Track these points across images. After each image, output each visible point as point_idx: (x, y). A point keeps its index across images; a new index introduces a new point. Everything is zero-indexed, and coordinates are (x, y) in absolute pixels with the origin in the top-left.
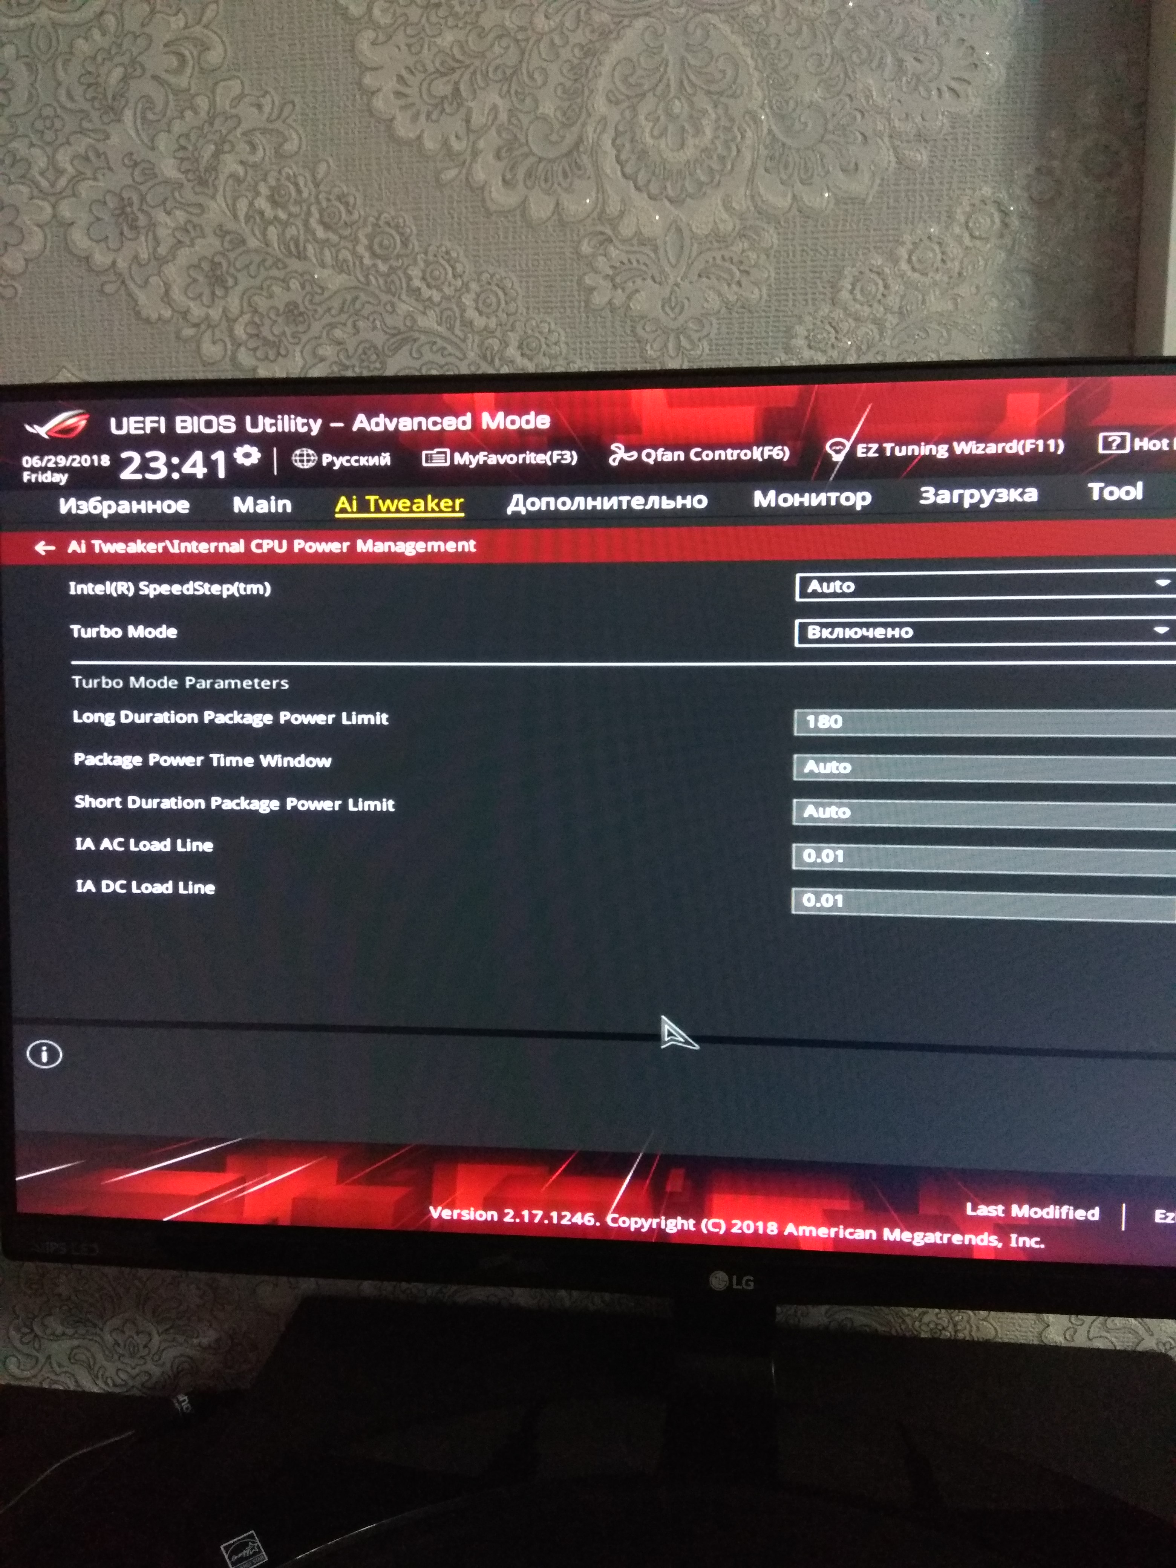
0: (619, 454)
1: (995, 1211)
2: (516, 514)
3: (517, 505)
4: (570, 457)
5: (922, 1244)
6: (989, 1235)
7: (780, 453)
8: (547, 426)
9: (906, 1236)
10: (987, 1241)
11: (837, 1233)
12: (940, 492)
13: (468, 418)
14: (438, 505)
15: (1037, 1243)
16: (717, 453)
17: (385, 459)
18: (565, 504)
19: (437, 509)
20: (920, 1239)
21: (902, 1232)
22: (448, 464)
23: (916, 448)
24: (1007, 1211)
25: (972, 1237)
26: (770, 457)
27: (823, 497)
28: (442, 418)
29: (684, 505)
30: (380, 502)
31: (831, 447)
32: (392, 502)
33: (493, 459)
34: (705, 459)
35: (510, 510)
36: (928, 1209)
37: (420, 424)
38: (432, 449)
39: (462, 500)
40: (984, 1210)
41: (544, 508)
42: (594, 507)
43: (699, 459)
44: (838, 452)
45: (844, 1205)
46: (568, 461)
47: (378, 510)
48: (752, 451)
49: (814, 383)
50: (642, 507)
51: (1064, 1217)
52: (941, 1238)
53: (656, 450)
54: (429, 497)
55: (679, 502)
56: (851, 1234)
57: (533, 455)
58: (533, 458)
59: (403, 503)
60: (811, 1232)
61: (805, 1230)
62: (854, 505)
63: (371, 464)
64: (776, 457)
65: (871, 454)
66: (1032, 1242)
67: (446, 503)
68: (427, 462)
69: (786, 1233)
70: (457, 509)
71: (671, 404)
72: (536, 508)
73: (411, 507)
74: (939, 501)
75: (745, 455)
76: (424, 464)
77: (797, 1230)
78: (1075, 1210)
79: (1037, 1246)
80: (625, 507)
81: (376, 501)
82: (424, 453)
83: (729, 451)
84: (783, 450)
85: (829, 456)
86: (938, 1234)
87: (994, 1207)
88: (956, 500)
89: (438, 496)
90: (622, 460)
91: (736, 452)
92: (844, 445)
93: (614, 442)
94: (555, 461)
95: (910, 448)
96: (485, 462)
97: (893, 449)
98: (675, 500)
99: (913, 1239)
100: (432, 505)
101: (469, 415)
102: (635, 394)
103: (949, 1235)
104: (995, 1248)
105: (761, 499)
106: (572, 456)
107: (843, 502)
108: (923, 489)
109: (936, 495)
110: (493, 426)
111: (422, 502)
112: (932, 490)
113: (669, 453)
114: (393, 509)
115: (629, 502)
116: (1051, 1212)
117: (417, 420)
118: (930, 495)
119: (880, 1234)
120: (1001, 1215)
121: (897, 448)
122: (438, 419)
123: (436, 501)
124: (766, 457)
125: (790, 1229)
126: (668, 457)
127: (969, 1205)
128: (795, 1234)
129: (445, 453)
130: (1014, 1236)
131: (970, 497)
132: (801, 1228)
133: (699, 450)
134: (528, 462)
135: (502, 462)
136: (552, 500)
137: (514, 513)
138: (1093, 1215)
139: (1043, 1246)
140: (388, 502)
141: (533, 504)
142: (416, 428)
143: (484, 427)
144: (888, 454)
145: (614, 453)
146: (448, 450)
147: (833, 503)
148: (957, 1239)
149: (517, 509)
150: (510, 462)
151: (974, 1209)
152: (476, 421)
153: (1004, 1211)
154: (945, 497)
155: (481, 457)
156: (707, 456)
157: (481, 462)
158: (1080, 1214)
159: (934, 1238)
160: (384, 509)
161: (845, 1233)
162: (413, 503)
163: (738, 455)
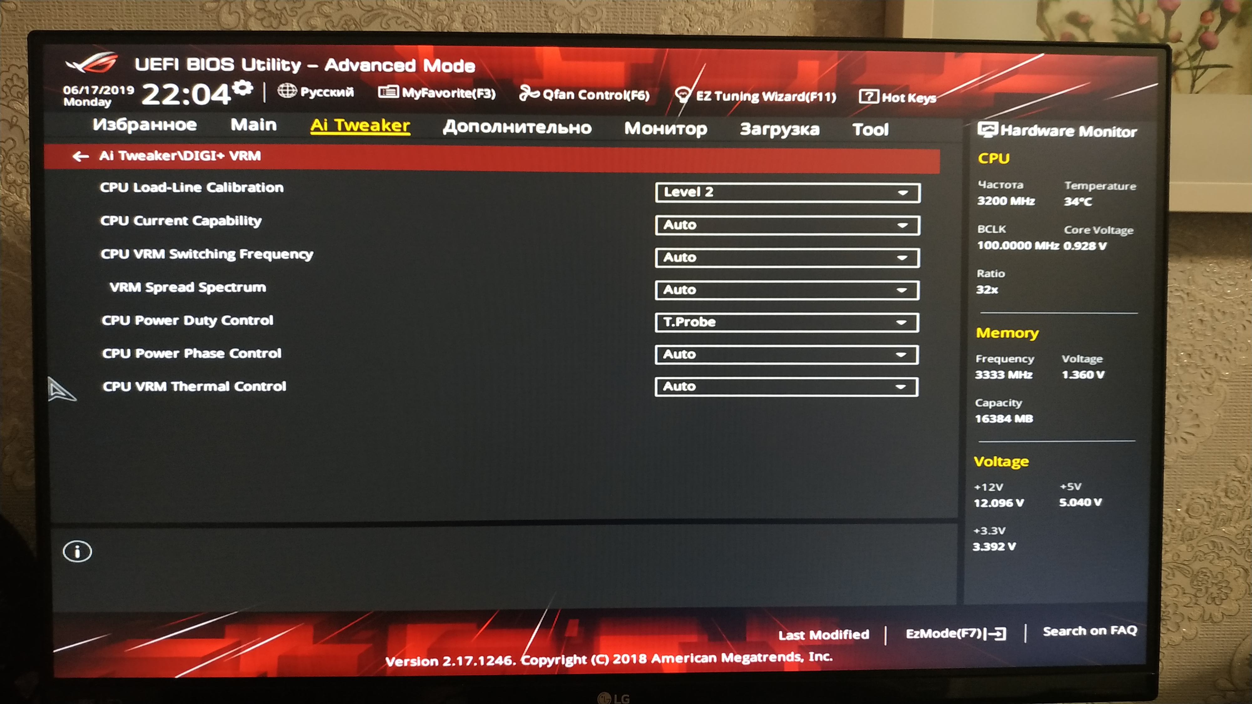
0: (527, 93)
1: (799, 636)
2: (450, 134)
3: (451, 127)
4: (490, 94)
5: (749, 663)
6: (795, 654)
7: (642, 96)
8: (473, 71)
9: (738, 658)
10: (793, 658)
11: (689, 659)
12: (754, 127)
13: (413, 63)
14: (390, 126)
15: (827, 657)
16: (598, 94)
17: (350, 92)
18: (486, 128)
19: (389, 130)
20: (747, 660)
21: (734, 655)
22: (398, 97)
23: (737, 95)
24: (807, 636)
25: (783, 656)
26: (636, 98)
27: (673, 127)
28: (393, 63)
29: (575, 132)
30: (346, 123)
31: (679, 92)
32: (355, 124)
33: (432, 94)
34: (590, 98)
35: (445, 131)
36: (753, 637)
37: (376, 67)
38: (386, 85)
39: (409, 123)
40: (791, 636)
41: (471, 130)
42: (509, 131)
43: (585, 98)
44: (684, 96)
45: (693, 638)
46: (489, 97)
47: (344, 129)
48: (623, 93)
49: (667, 48)
50: (543, 132)
51: (845, 638)
52: (762, 658)
53: (554, 91)
54: (384, 120)
55: (572, 128)
56: (699, 659)
57: (462, 91)
58: (462, 94)
59: (364, 125)
60: (670, 660)
61: (667, 658)
62: (695, 134)
63: (339, 95)
64: (640, 99)
65: (707, 99)
66: (824, 657)
67: (396, 125)
68: (382, 94)
69: (653, 662)
70: (405, 129)
71: (565, 58)
72: (465, 131)
73: (369, 128)
74: (754, 133)
75: (618, 96)
76: (380, 96)
77: (661, 659)
78: (853, 632)
79: (828, 660)
80: (531, 131)
81: (343, 123)
82: (380, 88)
83: (607, 93)
84: (645, 94)
85: (678, 99)
86: (760, 655)
87: (798, 633)
88: (765, 133)
89: (390, 120)
90: (529, 97)
91: (612, 94)
92: (688, 92)
93: (523, 83)
94: (479, 97)
95: (733, 95)
96: (426, 96)
97: (721, 96)
98: (568, 127)
99: (742, 660)
100: (385, 126)
101: (414, 61)
102: (537, 49)
103: (767, 655)
104: (799, 662)
105: (629, 128)
106: (491, 93)
107: (688, 132)
108: (743, 124)
109: (752, 129)
110: (432, 70)
111: (378, 124)
112: (748, 125)
113: (563, 93)
114: (355, 129)
115: (534, 128)
116: (837, 635)
117: (374, 64)
118: (747, 129)
119: (719, 658)
120: (803, 639)
121: (724, 95)
122: (390, 63)
123: (389, 123)
124: (633, 99)
125: (656, 658)
126: (563, 96)
127: (781, 633)
128: (660, 662)
129: (396, 88)
130: (811, 654)
131: (775, 130)
132: (663, 657)
133: (585, 91)
134: (459, 96)
135: (439, 96)
136: (477, 124)
137: (448, 133)
138: (865, 636)
139: (831, 660)
140: (352, 123)
141: (463, 127)
142: (373, 70)
143: (426, 70)
144: (718, 99)
145: (523, 91)
146: (398, 86)
147: (681, 133)
148: (773, 658)
149: (450, 131)
150: (445, 96)
151: (784, 635)
152: (419, 65)
153: (804, 636)
154: (757, 130)
155: (423, 92)
156: (591, 96)
157: (423, 96)
158: (856, 635)
159: (757, 658)
160: (348, 129)
161: (695, 659)
162: (371, 125)
163: (613, 96)
